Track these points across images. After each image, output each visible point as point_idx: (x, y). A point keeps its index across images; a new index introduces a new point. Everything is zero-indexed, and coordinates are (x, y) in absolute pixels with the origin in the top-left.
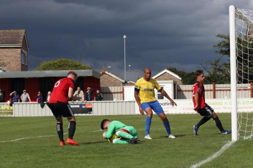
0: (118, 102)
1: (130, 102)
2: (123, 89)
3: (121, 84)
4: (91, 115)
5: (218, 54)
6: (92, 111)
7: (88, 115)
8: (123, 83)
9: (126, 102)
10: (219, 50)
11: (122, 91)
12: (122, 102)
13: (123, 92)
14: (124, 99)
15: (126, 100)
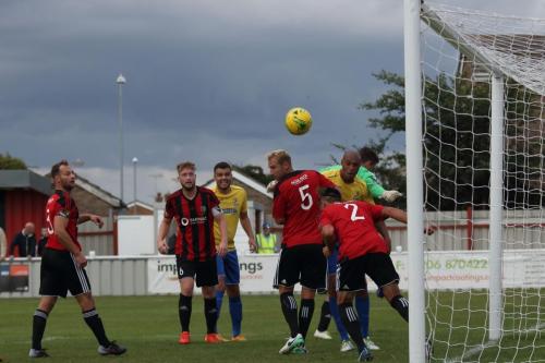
0: (101, 260)
1: (135, 260)
2: (115, 225)
3: (111, 211)
4: (26, 295)
5: (379, 128)
6: (27, 284)
7: (16, 295)
8: (115, 208)
9: (123, 260)
10: (382, 117)
11: (111, 229)
12: (112, 260)
13: (114, 233)
14: (116, 253)
15: (121, 256)
